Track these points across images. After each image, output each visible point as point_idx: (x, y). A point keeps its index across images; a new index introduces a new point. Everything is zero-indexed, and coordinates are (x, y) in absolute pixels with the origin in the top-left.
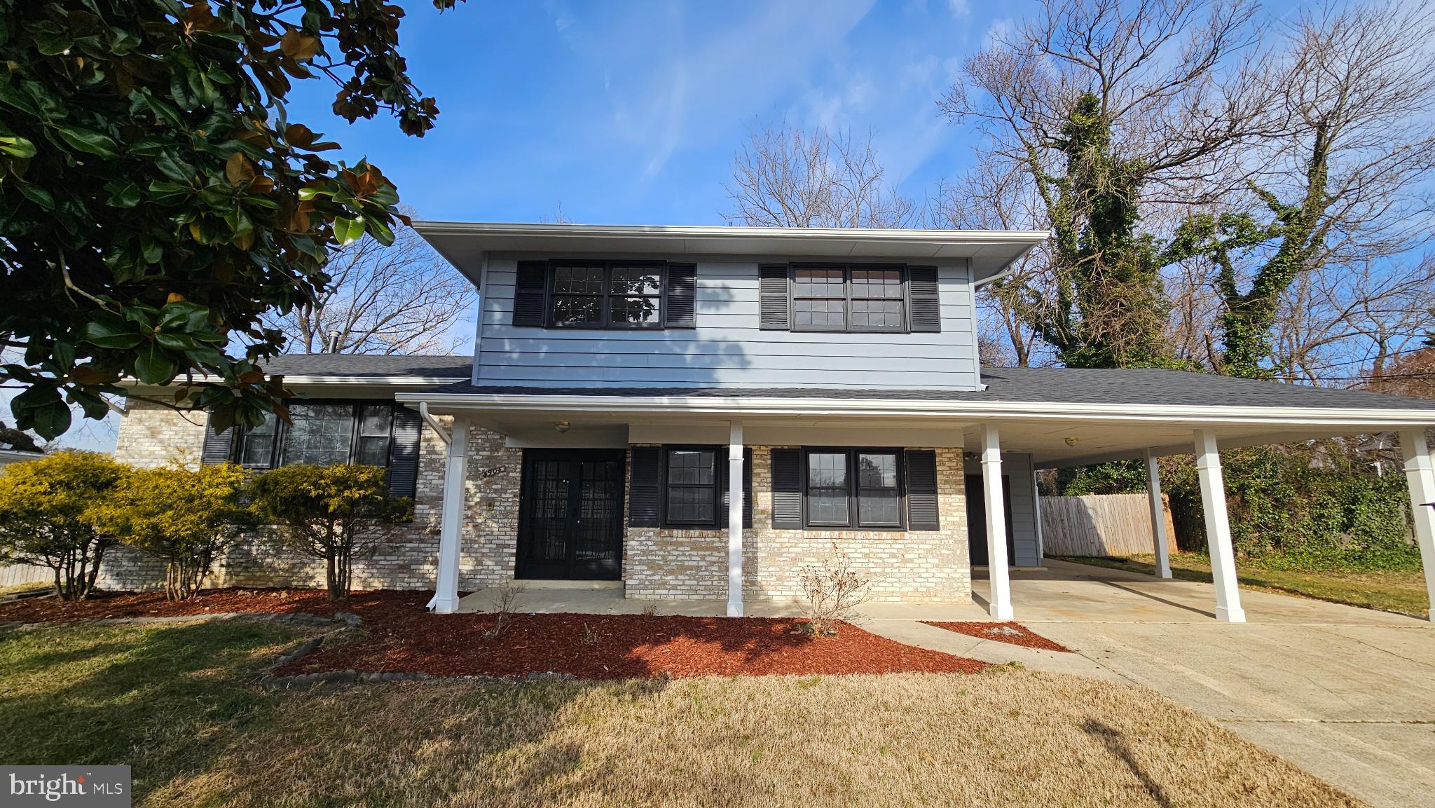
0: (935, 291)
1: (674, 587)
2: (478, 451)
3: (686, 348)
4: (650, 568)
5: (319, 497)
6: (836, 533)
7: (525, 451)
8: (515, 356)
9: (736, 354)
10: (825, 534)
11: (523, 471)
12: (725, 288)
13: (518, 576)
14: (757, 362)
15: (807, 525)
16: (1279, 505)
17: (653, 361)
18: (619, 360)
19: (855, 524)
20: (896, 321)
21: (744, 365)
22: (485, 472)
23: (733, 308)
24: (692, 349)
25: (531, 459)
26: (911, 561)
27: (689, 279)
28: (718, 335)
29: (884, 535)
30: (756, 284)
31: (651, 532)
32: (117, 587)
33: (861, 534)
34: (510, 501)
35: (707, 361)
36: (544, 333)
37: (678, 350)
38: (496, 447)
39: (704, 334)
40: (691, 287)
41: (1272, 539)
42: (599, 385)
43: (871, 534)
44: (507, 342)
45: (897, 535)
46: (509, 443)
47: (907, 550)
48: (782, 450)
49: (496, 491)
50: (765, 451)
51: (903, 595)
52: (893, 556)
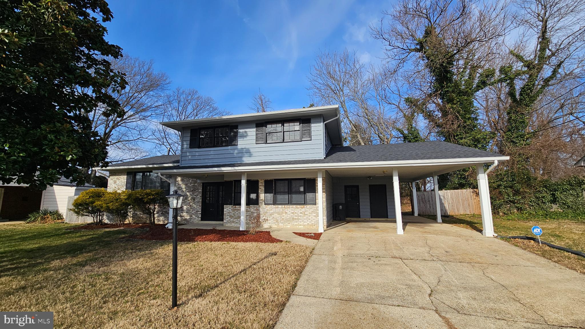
0: (310, 127)
1: (237, 223)
2: (190, 184)
3: (234, 151)
4: (230, 217)
5: (142, 198)
6: (283, 206)
7: (203, 183)
8: (190, 157)
9: (248, 152)
10: (280, 206)
11: (203, 189)
12: (246, 132)
13: (202, 220)
14: (254, 154)
15: (275, 203)
16: (517, 193)
17: (226, 156)
18: (216, 156)
19: (290, 203)
20: (298, 138)
21: (251, 156)
22: (193, 190)
23: (248, 138)
24: (236, 152)
25: (205, 186)
26: (307, 215)
27: (235, 130)
28: (243, 147)
29: (298, 206)
30: (255, 129)
31: (230, 206)
33: (291, 206)
34: (199, 199)
35: (240, 155)
36: (197, 150)
37: (232, 152)
38: (195, 182)
39: (239, 147)
40: (237, 133)
41: (516, 207)
42: (211, 164)
43: (294, 206)
44: (188, 153)
45: (302, 206)
46: (198, 181)
47: (306, 211)
48: (268, 181)
49: (195, 195)
50: (263, 181)
51: (304, 225)
52: (301, 213)
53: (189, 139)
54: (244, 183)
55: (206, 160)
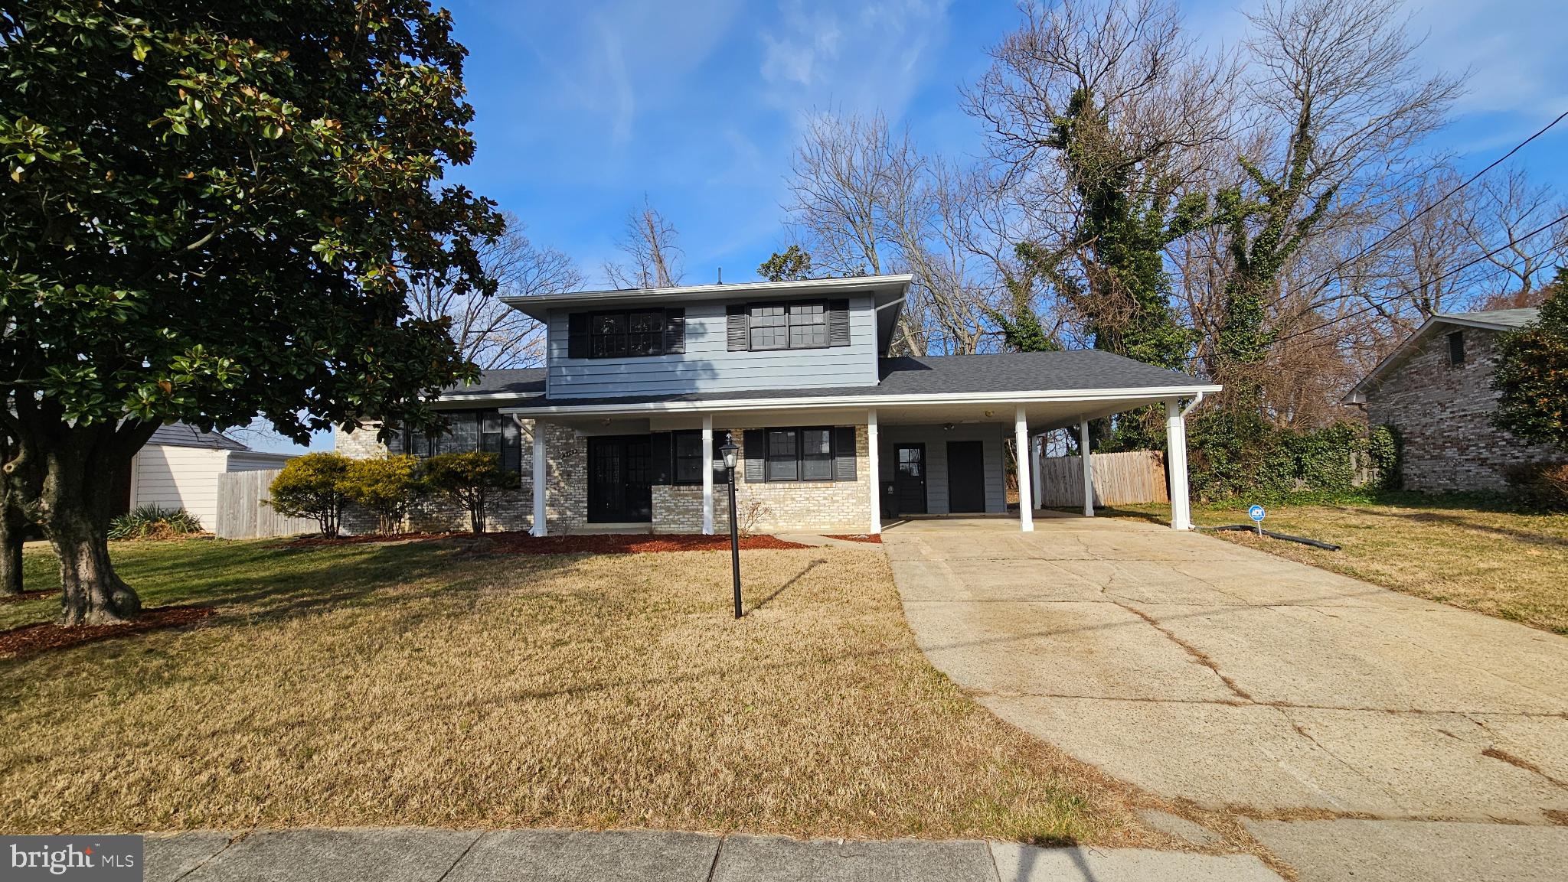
0: (847, 317)
1: (683, 523)
2: (558, 439)
3: (676, 367)
4: (667, 511)
5: (463, 472)
6: (787, 485)
7: (589, 439)
8: (569, 378)
9: (709, 369)
10: (779, 485)
11: (588, 452)
12: (702, 324)
13: (589, 521)
14: (722, 374)
15: (767, 479)
16: (1234, 456)
17: (658, 377)
18: (634, 377)
19: (801, 478)
20: (820, 340)
21: (714, 377)
22: (565, 455)
23: (707, 338)
24: (680, 367)
25: (593, 444)
26: (837, 501)
27: (677, 320)
28: (697, 357)
29: (819, 485)
30: (724, 319)
31: (667, 488)
32: (349, 534)
33: (803, 485)
34: (581, 472)
35: (690, 375)
36: (587, 361)
37: (670, 369)
38: (570, 436)
39: (687, 357)
40: (683, 324)
41: (1233, 486)
42: (621, 395)
43: (811, 485)
44: (564, 369)
45: (828, 484)
46: (577, 434)
47: (835, 495)
48: (751, 431)
49: (572, 466)
50: (740, 432)
51: (832, 524)
52: (825, 499)
53: (566, 336)
54: (707, 436)
55: (610, 386)
